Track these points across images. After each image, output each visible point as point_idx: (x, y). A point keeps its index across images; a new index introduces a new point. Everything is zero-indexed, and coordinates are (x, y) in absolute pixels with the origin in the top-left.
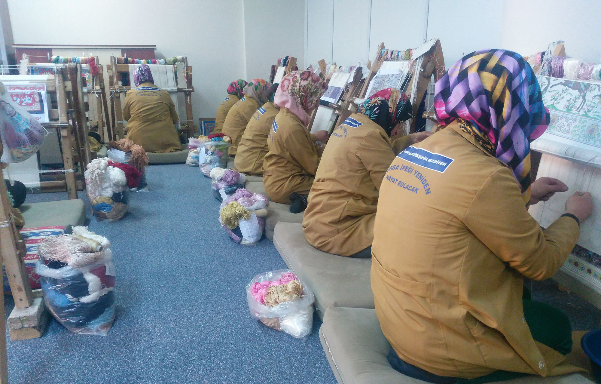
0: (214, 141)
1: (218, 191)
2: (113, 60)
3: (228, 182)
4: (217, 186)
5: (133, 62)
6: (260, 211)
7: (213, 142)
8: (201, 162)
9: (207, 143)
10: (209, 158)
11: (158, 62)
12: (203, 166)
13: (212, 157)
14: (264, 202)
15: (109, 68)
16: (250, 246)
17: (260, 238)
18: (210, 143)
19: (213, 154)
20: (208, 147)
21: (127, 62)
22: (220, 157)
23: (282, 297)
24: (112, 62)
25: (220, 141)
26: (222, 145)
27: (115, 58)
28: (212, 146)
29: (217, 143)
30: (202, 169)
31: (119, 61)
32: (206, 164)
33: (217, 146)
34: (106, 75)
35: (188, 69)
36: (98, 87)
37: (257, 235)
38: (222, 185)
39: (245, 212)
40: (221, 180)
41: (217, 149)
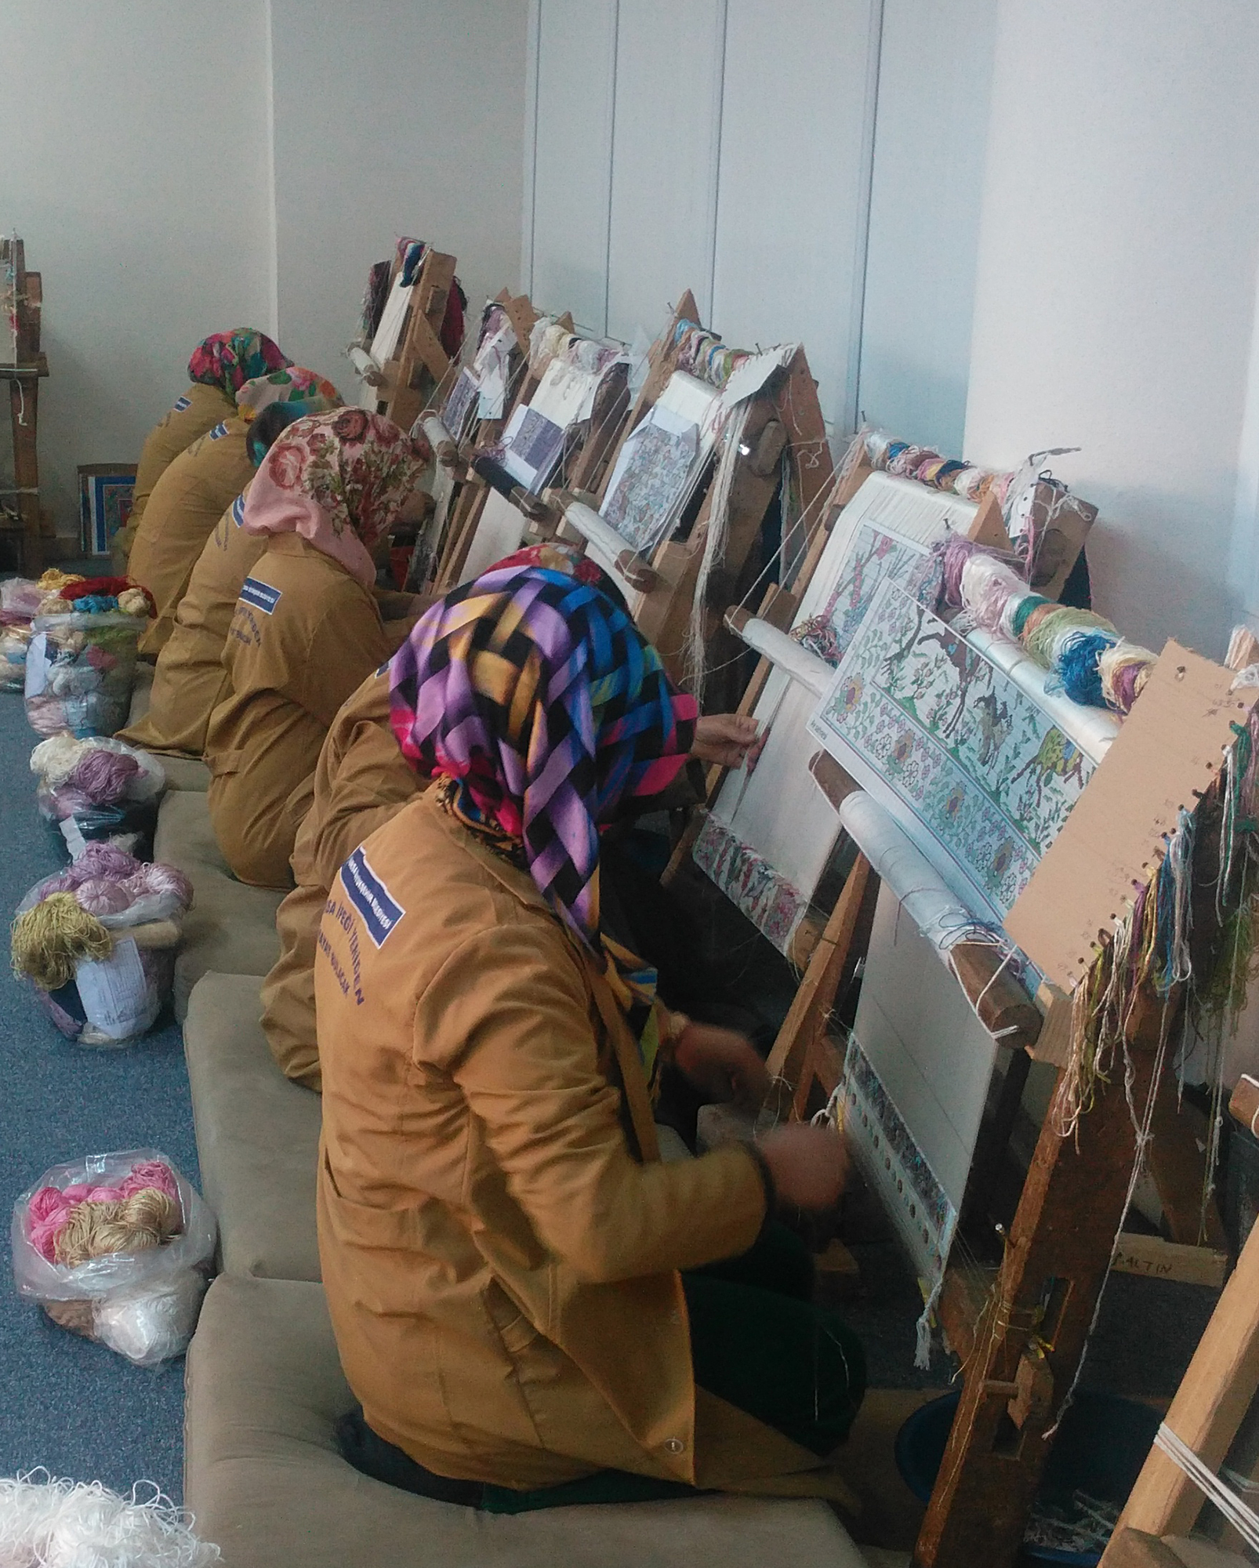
0: (82, 611)
1: (55, 824)
3: (93, 796)
4: (53, 807)
6: (153, 929)
7: (76, 614)
8: (33, 687)
9: (54, 620)
10: (60, 675)
12: (39, 707)
13: (73, 672)
14: (173, 894)
16: (108, 1052)
17: (148, 1022)
18: (66, 618)
19: (75, 659)
20: (59, 634)
22: (103, 671)
23: (104, 1237)
25: (104, 609)
26: (111, 628)
28: (71, 632)
29: (92, 619)
30: (33, 714)
32: (48, 697)
33: (90, 631)
35: (27, 284)
37: (140, 1013)
38: (73, 805)
39: (94, 936)
40: (70, 785)
41: (92, 641)
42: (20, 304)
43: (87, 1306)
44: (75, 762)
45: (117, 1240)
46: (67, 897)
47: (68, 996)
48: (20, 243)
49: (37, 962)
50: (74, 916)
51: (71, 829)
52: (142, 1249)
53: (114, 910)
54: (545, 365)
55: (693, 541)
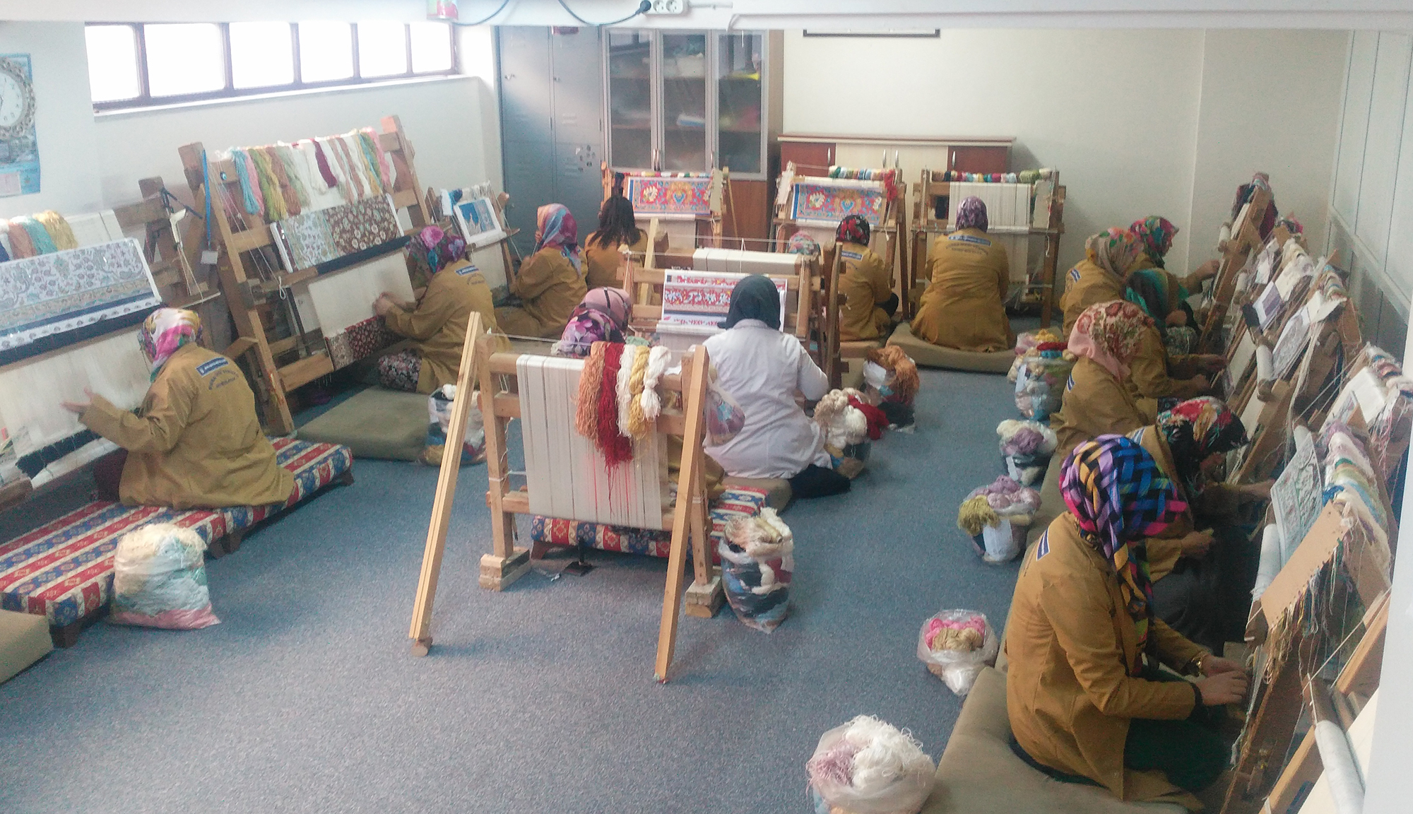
0: (1044, 357)
1: (1004, 458)
2: (925, 176)
3: (1021, 449)
4: (1004, 450)
5: (959, 179)
6: (1018, 517)
7: (1041, 358)
8: (1019, 388)
9: (1031, 359)
10: (1031, 384)
11: (1004, 178)
12: (1021, 397)
13: (1036, 384)
14: (1030, 503)
15: (917, 188)
16: (993, 566)
17: (1013, 556)
18: (1036, 359)
19: (1038, 378)
20: (1032, 366)
21: (948, 178)
22: (1051, 385)
23: (950, 642)
24: (922, 179)
25: (1054, 357)
26: (1056, 366)
27: (928, 173)
28: (1038, 366)
29: (1048, 361)
30: (1017, 400)
31: (936, 177)
32: (1025, 393)
33: (1047, 367)
34: (910, 199)
35: (1059, 190)
36: (892, 223)
37: (1008, 552)
38: (1012, 451)
39: (991, 517)
40: (1013, 442)
41: (1047, 371)
42: (1054, 201)
43: (941, 668)
44: (1015, 432)
45: (953, 645)
46: (985, 498)
47: (979, 539)
48: (1058, 173)
49: (967, 523)
50: (984, 507)
51: (1010, 461)
52: (962, 651)
53: (1002, 506)
54: (1286, 264)
55: (1292, 382)
